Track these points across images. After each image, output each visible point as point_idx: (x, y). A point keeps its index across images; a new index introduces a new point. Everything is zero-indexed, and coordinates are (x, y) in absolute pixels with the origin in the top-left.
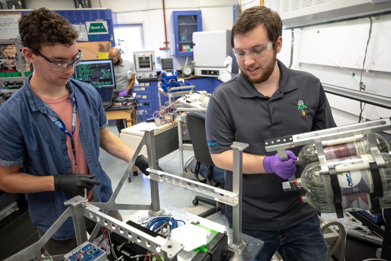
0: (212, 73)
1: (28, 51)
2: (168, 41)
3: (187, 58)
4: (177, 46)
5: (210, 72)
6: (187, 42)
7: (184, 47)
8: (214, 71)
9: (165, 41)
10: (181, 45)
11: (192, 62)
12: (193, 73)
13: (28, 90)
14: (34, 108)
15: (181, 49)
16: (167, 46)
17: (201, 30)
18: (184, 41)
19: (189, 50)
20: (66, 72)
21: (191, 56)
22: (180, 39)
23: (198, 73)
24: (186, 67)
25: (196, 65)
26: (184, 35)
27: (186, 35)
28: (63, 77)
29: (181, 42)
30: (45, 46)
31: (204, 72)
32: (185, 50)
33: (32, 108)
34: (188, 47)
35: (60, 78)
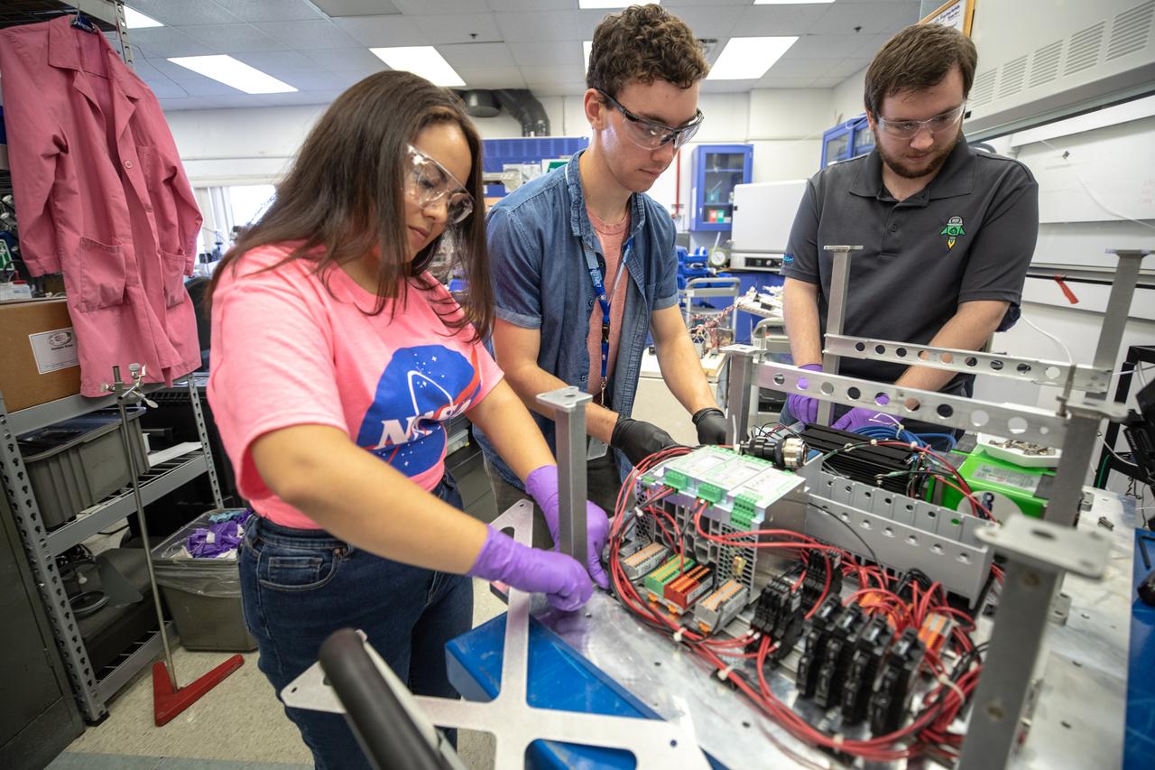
0: (769, 263)
1: (596, 98)
2: (681, 202)
3: (719, 234)
4: (701, 210)
5: (764, 262)
6: (718, 203)
7: (713, 215)
8: (772, 260)
9: (675, 202)
10: (707, 210)
11: (729, 241)
12: (728, 263)
13: (575, 186)
14: (577, 228)
15: (706, 216)
16: (677, 211)
17: (749, 181)
18: (713, 202)
19: (722, 220)
20: (656, 157)
21: (727, 232)
22: (706, 197)
23: (739, 262)
24: (716, 251)
25: (735, 247)
26: (714, 191)
27: (717, 193)
28: (649, 170)
29: (708, 204)
30: (631, 84)
31: (750, 262)
32: (714, 220)
33: (573, 228)
34: (721, 214)
35: (641, 170)
